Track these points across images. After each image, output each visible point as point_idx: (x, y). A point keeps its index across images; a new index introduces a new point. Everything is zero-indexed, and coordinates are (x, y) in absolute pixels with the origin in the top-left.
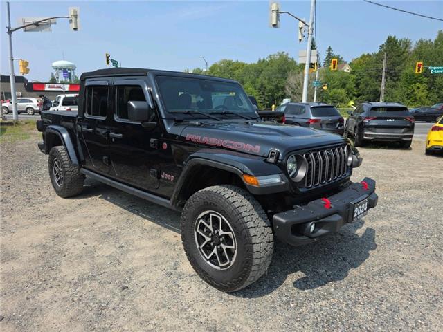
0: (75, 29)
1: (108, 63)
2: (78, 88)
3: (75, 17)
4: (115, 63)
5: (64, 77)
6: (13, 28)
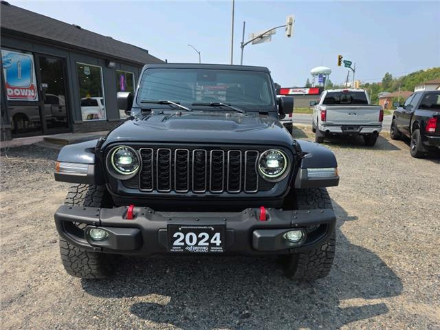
0: (289, 36)
1: (340, 64)
2: (317, 92)
3: (291, 24)
4: (348, 64)
5: (319, 82)
6: (245, 42)
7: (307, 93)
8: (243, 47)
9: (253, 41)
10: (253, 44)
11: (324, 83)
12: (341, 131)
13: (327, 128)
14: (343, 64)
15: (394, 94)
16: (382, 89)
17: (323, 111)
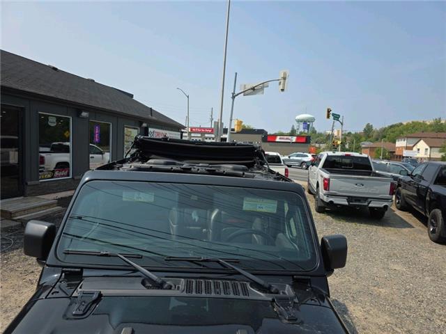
0: (283, 90)
1: (328, 117)
2: (304, 140)
3: (284, 78)
4: (336, 117)
5: (304, 128)
6: (236, 93)
7: (294, 141)
8: (233, 97)
9: (245, 93)
10: (244, 95)
11: (308, 129)
12: (347, 203)
13: (331, 199)
14: (331, 117)
15: (377, 144)
16: (364, 139)
17: (325, 179)
